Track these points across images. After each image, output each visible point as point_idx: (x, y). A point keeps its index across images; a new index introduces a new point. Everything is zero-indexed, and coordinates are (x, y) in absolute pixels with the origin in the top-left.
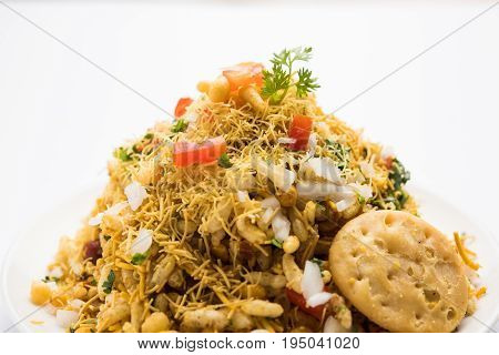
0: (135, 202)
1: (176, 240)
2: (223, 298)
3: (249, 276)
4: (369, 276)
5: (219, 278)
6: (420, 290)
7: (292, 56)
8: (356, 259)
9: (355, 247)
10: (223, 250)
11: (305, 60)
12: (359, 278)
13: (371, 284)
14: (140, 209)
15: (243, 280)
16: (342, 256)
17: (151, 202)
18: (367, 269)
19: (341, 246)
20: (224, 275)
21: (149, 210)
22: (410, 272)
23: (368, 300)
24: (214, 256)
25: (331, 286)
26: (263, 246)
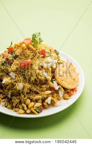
0: (14, 77)
1: (26, 83)
2: (39, 92)
5: (37, 88)
6: (72, 79)
7: (37, 36)
10: (35, 82)
11: (40, 36)
12: (62, 81)
13: (65, 81)
14: (15, 78)
15: (42, 88)
16: (58, 77)
17: (17, 76)
18: (63, 79)
20: (38, 88)
21: (17, 78)
24: (34, 84)
25: (58, 84)
26: (44, 80)
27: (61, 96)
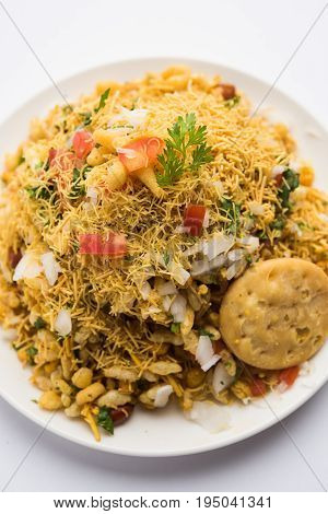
0: (52, 277)
2: (134, 358)
3: (153, 338)
4: (251, 336)
5: (129, 339)
6: (294, 330)
8: (242, 321)
9: (241, 311)
12: (244, 336)
13: (252, 342)
16: (230, 320)
17: (66, 277)
18: (250, 330)
19: (229, 310)
20: (132, 337)
21: (64, 284)
22: (286, 318)
23: (249, 354)
25: (220, 345)
27: (218, 387)
